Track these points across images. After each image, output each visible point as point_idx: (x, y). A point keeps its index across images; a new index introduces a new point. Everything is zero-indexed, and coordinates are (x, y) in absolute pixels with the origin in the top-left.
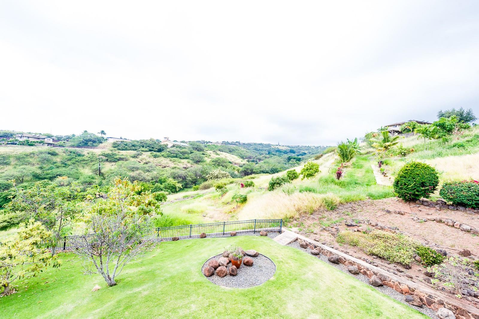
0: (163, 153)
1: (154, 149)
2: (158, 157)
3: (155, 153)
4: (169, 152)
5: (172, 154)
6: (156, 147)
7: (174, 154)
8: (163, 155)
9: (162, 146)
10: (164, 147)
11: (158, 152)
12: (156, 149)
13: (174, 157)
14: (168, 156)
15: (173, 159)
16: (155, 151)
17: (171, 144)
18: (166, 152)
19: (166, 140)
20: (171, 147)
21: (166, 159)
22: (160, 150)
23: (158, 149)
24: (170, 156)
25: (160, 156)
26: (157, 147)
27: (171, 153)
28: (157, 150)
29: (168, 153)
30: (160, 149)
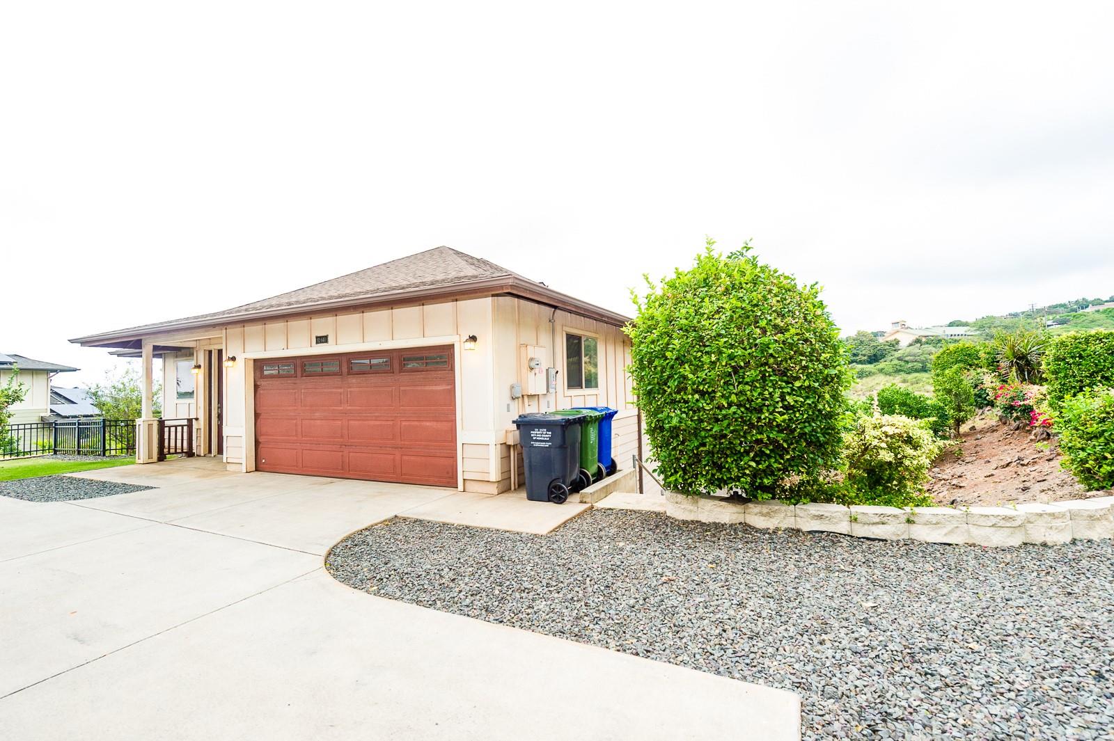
0: (881, 365)
1: (858, 358)
2: (870, 374)
3: (860, 366)
4: (899, 359)
5: (910, 365)
6: (863, 352)
7: (915, 364)
8: (883, 369)
9: (879, 348)
10: (887, 347)
11: (870, 363)
12: (864, 355)
13: (917, 371)
14: (898, 371)
15: (910, 377)
16: (861, 362)
17: (911, 336)
18: (892, 360)
19: (899, 328)
20: (911, 345)
21: (891, 378)
22: (874, 359)
23: (869, 357)
24: (902, 371)
25: (874, 374)
26: (866, 351)
27: (907, 362)
28: (866, 358)
29: (896, 362)
30: (875, 355)
